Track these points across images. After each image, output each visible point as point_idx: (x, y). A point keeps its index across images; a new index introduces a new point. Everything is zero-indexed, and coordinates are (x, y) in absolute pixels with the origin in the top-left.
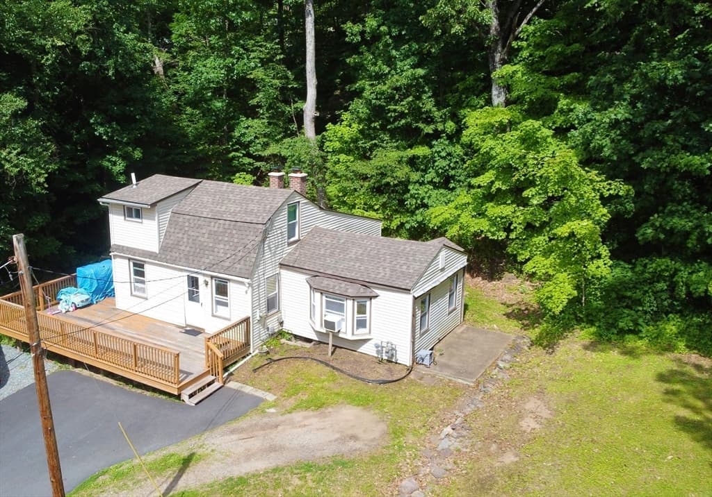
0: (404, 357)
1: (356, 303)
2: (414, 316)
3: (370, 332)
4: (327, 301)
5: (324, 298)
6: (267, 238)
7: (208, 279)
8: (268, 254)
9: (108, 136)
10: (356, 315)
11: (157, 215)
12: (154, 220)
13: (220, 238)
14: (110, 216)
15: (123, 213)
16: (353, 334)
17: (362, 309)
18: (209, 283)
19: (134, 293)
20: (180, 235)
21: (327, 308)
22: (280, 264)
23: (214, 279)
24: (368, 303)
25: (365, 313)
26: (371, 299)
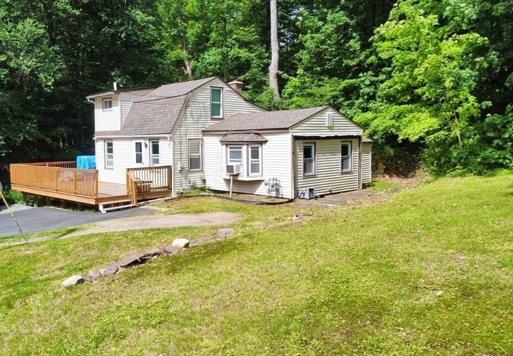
0: (287, 192)
1: (250, 149)
2: (294, 153)
3: (262, 174)
4: (230, 151)
5: (228, 149)
6: (189, 106)
7: (147, 142)
8: (190, 120)
9: (123, 84)
10: (250, 159)
11: (120, 102)
12: (118, 105)
13: (158, 111)
14: (95, 110)
15: (102, 106)
16: (248, 175)
17: (255, 155)
18: (148, 145)
19: (107, 167)
20: (135, 116)
21: (231, 157)
22: (203, 131)
23: (151, 141)
24: (260, 149)
25: (258, 158)
26: (262, 145)
